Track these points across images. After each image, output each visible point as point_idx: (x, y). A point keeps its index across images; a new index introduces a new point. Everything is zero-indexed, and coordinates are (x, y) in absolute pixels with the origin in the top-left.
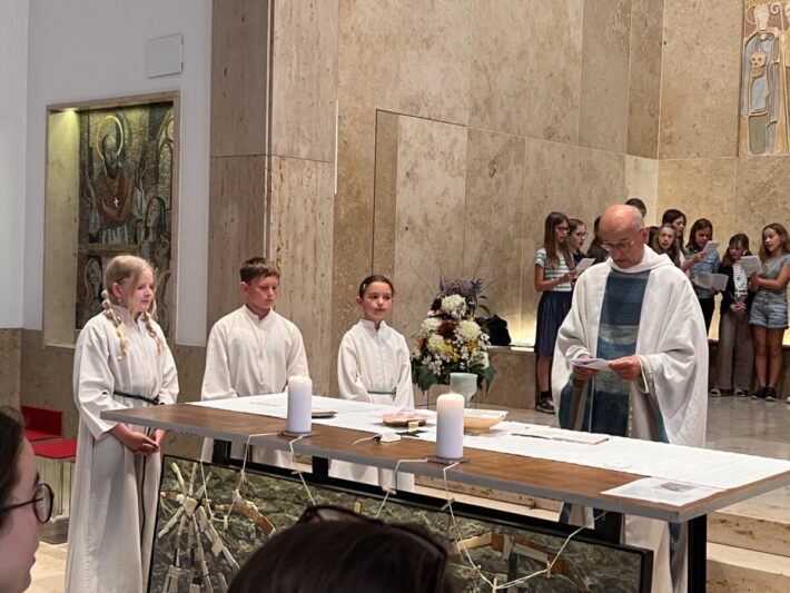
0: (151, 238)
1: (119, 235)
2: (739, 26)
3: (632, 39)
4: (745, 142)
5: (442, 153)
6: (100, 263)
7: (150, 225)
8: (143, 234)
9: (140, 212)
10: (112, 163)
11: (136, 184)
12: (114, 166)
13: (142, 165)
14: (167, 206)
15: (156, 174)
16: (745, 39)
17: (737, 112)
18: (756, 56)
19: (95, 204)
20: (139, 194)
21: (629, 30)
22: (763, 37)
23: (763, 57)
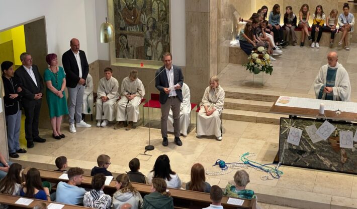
0: (150, 30)
1: (135, 28)
6: (126, 37)
7: (149, 26)
8: (146, 28)
9: (144, 22)
10: (130, 5)
11: (142, 13)
12: (131, 6)
13: (144, 7)
14: (157, 20)
15: (151, 10)
19: (122, 18)
20: (143, 16)
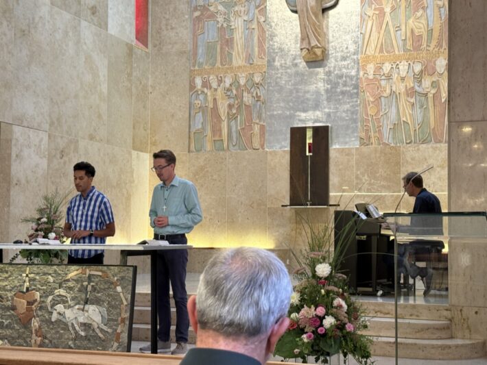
2: (188, 87)
3: (134, 90)
4: (192, 145)
5: (35, 145)
16: (191, 94)
17: (188, 130)
18: (196, 102)
21: (132, 85)
22: (200, 92)
23: (200, 102)
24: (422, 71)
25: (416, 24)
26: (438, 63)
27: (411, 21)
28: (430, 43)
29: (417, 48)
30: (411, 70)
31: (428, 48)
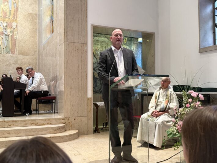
24: (6, 26)
25: (5, 7)
26: (13, 24)
27: (2, 6)
28: (10, 16)
29: (5, 17)
30: (2, 25)
31: (9, 17)
